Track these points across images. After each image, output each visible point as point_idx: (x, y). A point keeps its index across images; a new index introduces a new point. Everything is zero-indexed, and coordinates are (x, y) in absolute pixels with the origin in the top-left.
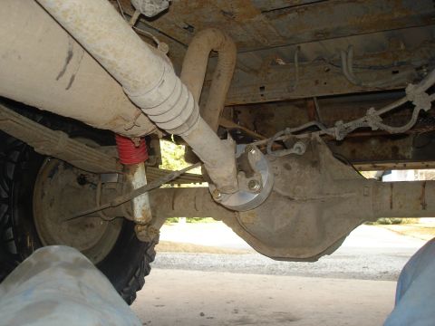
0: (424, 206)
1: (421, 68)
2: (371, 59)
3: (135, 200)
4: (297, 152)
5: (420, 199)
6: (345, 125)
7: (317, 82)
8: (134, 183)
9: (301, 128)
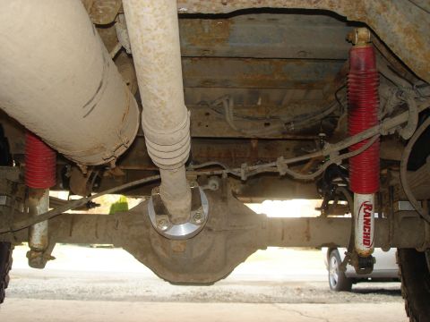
0: (309, 238)
1: (289, 123)
2: (246, 110)
3: (36, 226)
4: (212, 188)
5: (306, 232)
6: (251, 168)
7: (199, 124)
8: (38, 208)
9: (203, 165)
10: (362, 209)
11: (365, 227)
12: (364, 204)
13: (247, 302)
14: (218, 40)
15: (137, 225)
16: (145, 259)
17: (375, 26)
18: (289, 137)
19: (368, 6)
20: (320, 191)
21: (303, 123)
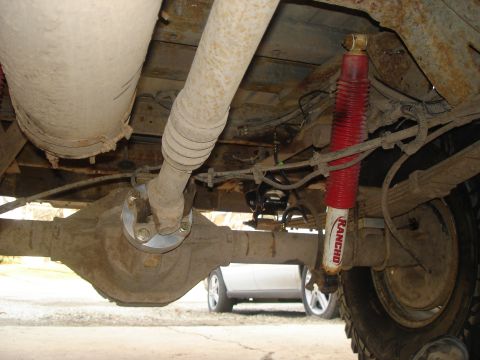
1: (242, 127)
5: (272, 248)
7: (142, 119)
10: (336, 225)
11: (336, 244)
12: (339, 219)
13: (135, 325)
14: (190, 26)
15: (84, 234)
16: (90, 275)
17: (407, 37)
18: (241, 142)
19: (407, 15)
20: (252, 203)
21: (258, 128)
